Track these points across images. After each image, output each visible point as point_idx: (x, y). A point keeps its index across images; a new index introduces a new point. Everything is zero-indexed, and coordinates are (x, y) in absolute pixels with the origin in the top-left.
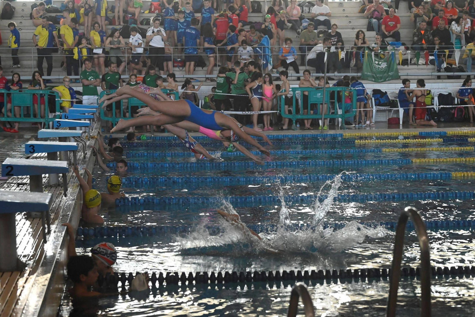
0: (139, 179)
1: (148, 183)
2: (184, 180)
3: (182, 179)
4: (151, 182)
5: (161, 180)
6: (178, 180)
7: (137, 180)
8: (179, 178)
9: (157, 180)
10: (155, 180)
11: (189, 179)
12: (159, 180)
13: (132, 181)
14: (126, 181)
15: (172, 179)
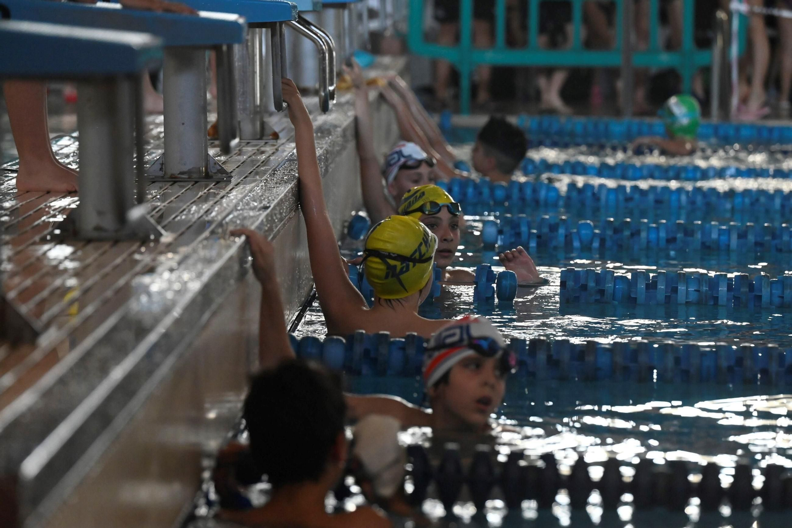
0: (553, 228)
1: (596, 244)
2: (751, 238)
3: (742, 235)
4: (608, 243)
5: (653, 236)
6: (724, 238)
7: (545, 230)
8: (729, 231)
9: (636, 234)
10: (627, 233)
11: (774, 236)
12: (643, 235)
13: (524, 237)
14: (500, 232)
15: (698, 236)
